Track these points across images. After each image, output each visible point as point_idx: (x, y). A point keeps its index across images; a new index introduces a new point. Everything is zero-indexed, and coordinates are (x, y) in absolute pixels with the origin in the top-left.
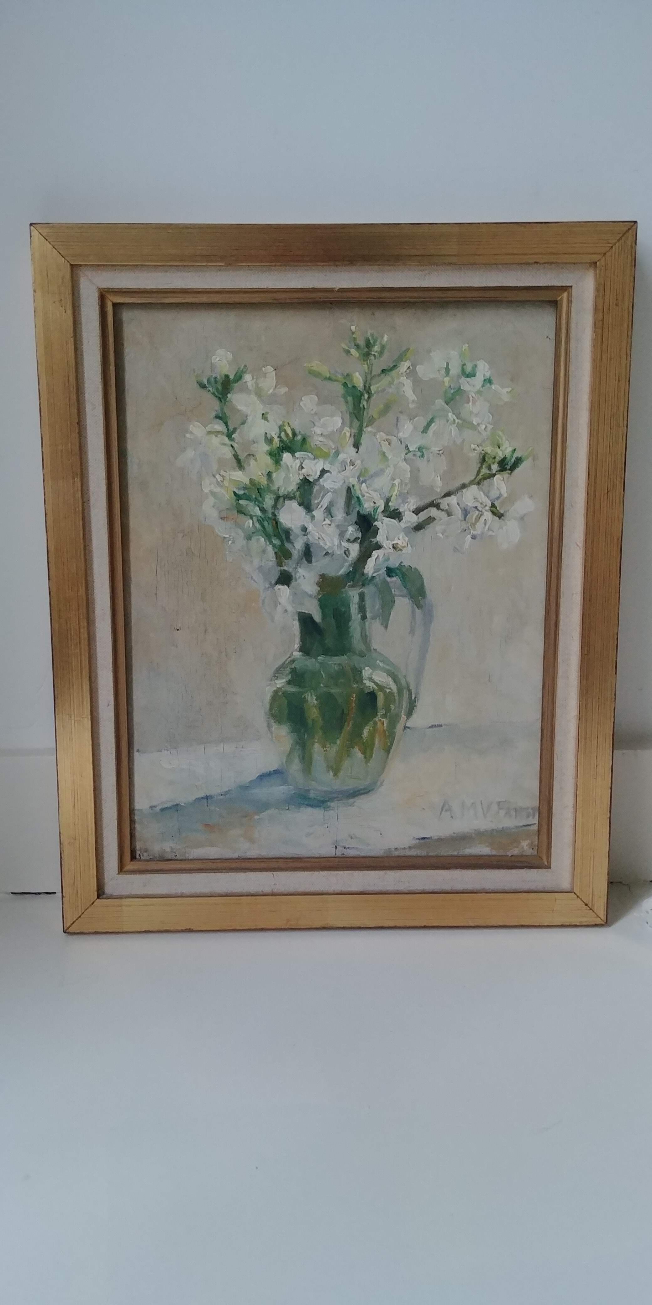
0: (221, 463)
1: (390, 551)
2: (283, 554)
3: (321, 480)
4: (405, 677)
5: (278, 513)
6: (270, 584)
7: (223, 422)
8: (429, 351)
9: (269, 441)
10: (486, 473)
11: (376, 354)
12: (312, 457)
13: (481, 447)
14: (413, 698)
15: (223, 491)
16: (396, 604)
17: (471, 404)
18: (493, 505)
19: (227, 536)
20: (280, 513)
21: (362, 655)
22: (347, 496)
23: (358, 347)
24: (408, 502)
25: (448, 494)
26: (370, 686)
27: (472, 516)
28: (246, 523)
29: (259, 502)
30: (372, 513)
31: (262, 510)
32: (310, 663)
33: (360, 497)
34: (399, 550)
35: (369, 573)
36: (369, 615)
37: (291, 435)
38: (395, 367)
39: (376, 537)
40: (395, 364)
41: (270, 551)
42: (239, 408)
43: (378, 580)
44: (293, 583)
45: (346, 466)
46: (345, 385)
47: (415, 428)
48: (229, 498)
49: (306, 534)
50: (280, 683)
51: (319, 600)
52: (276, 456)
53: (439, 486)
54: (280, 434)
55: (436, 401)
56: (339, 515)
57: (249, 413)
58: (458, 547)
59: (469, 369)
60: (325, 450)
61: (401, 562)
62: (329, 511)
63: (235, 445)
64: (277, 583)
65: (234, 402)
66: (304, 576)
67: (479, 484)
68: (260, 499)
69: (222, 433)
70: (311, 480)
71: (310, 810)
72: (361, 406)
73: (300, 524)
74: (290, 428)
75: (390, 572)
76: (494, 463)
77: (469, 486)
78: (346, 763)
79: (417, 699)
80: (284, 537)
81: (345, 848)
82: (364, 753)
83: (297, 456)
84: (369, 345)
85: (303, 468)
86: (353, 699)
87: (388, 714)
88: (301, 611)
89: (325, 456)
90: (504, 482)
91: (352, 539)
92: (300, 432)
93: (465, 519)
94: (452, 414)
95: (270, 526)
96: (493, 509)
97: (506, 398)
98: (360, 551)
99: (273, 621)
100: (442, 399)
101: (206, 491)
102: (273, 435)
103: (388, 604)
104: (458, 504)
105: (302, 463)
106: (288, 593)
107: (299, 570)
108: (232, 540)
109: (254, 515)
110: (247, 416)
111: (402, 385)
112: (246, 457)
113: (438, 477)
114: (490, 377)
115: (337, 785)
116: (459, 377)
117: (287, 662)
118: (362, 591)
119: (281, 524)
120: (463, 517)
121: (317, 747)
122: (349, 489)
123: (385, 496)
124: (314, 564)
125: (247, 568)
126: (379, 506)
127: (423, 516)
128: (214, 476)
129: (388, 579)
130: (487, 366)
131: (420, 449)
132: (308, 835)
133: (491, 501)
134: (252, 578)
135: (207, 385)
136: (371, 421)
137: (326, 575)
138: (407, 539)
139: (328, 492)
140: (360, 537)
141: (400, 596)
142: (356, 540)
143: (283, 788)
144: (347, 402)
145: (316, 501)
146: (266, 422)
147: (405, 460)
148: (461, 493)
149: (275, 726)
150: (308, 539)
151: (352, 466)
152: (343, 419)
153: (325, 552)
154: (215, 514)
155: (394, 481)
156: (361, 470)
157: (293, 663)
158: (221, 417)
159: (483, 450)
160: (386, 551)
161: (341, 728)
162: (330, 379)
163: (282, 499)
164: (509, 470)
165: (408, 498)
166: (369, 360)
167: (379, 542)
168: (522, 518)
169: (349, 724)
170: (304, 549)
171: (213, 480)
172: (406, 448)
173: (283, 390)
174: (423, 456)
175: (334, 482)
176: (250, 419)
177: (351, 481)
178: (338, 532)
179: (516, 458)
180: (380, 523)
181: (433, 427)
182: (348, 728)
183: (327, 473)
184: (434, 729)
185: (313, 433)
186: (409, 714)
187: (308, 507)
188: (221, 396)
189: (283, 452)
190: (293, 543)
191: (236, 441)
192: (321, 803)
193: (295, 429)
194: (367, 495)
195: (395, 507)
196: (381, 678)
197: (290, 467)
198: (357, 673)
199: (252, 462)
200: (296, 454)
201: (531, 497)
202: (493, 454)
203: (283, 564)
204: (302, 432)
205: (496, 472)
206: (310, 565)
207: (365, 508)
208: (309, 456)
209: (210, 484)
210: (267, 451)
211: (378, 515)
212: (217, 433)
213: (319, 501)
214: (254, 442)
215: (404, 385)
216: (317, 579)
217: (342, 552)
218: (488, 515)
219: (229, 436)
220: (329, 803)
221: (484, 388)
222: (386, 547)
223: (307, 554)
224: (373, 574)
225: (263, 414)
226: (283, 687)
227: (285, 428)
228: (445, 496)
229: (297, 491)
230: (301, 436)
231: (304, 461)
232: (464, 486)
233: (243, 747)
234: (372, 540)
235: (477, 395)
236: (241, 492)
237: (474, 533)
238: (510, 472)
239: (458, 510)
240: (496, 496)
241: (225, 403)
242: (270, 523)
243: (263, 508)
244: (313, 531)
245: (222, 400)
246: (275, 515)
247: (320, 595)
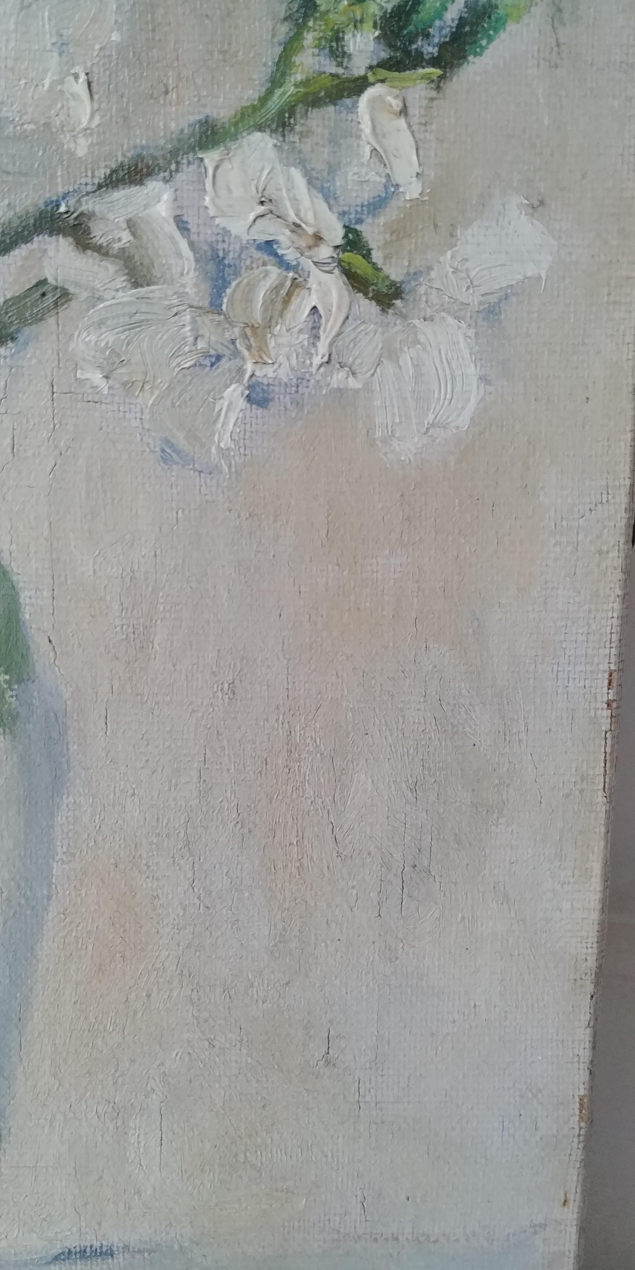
10: (321, 73)
18: (354, 241)
25: (131, 172)
27: (252, 287)
53: (85, 125)
58: (180, 439)
67: (282, 125)
76: (357, 23)
77: (234, 137)
90: (410, 126)
93: (215, 306)
96: (354, 259)
104: (181, 224)
113: (76, 77)
120: (206, 287)
127: (11, 271)
133: (343, 214)
148: (192, 168)
164: (435, 62)
205: (371, 68)
218: (327, 289)
228: (114, 180)
232: (209, 134)
237: (258, 374)
238: (436, 72)
239: (179, 255)
240: (367, 196)
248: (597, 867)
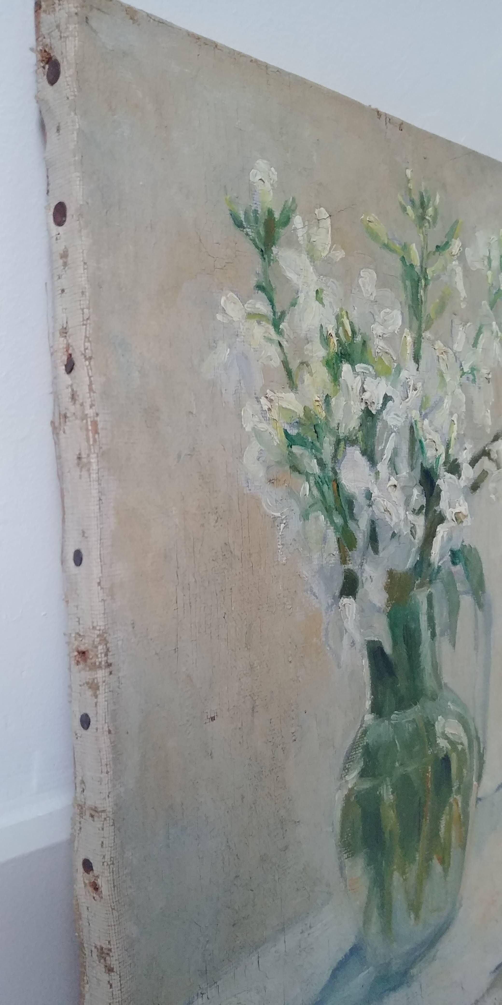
1: (452, 524)
2: (346, 541)
3: (384, 412)
4: (473, 720)
5: (339, 469)
6: (334, 597)
7: (268, 297)
8: (475, 229)
9: (326, 340)
11: (430, 220)
12: (373, 373)
14: (482, 751)
15: (271, 429)
16: (461, 607)
19: (278, 514)
20: (341, 468)
21: (434, 697)
22: (410, 438)
23: (413, 204)
24: (465, 449)
25: (496, 438)
26: (443, 747)
28: (301, 490)
29: (316, 449)
30: (435, 466)
31: (321, 464)
32: (383, 730)
33: (423, 440)
34: (461, 522)
35: (436, 561)
36: (437, 630)
37: (350, 333)
38: (448, 244)
39: (439, 504)
40: (447, 240)
41: (332, 538)
42: (290, 275)
43: (443, 571)
44: (360, 592)
45: (408, 391)
46: (403, 260)
47: (467, 338)
48: (278, 443)
49: (371, 503)
50: (352, 779)
51: (389, 616)
52: (334, 367)
53: (490, 425)
54: (337, 330)
55: (482, 303)
56: (404, 470)
57: (301, 287)
60: (386, 364)
61: (463, 541)
62: (393, 464)
63: (284, 344)
64: (342, 594)
65: (281, 263)
66: (370, 576)
68: (317, 443)
69: (267, 319)
70: (374, 412)
72: (419, 296)
73: (363, 486)
74: (349, 321)
75: (454, 557)
78: (427, 889)
79: (485, 751)
80: (347, 511)
82: (442, 861)
83: (357, 370)
84: (423, 204)
85: (364, 391)
86: (428, 776)
87: (462, 786)
88: (369, 638)
89: (387, 373)
91: (417, 509)
92: (359, 329)
94: (495, 323)
95: (331, 493)
98: (426, 527)
99: (339, 666)
100: (487, 301)
101: (248, 429)
102: (330, 330)
103: (453, 608)
105: (363, 383)
106: (355, 610)
107: (366, 567)
108: (284, 521)
109: (311, 473)
110: (298, 292)
112: (299, 367)
113: (488, 412)
115: (418, 933)
116: (499, 272)
117: (359, 736)
118: (430, 592)
119: (343, 487)
121: (396, 877)
122: (411, 428)
123: (445, 439)
124: (381, 554)
125: (306, 572)
126: (441, 455)
127: (478, 469)
128: (258, 400)
129: (453, 569)
131: (472, 370)
134: (311, 590)
135: (244, 223)
136: (429, 323)
137: (394, 572)
138: (467, 505)
139: (392, 433)
140: (425, 505)
141: (464, 594)
142: (421, 509)
143: (361, 977)
144: (406, 289)
145: (380, 448)
146: (321, 305)
147: (461, 385)
149: (348, 864)
150: (373, 512)
151: (414, 390)
152: (402, 314)
153: (391, 532)
154: (261, 474)
155: (452, 416)
156: (423, 398)
157: (365, 736)
158: (265, 288)
160: (449, 525)
161: (420, 832)
162: (389, 247)
163: (342, 445)
165: (465, 443)
166: (424, 227)
167: (442, 512)
169: (426, 820)
170: (369, 529)
171: (258, 407)
172: (460, 367)
173: (340, 254)
174: (475, 381)
175: (397, 415)
176: (301, 297)
177: (413, 416)
178: (403, 497)
181: (481, 340)
182: (426, 827)
183: (389, 400)
185: (373, 333)
186: (480, 777)
187: (371, 457)
188: (263, 249)
189: (341, 362)
190: (356, 521)
191: (285, 336)
192: (404, 976)
193: (354, 322)
194: (429, 437)
195: (454, 456)
196: (452, 729)
197: (350, 387)
198: (431, 731)
199: (306, 377)
200: (356, 366)
203: (348, 558)
204: (362, 330)
206: (377, 556)
207: (428, 459)
208: (370, 372)
209: (253, 415)
210: (323, 357)
211: (440, 469)
212: (260, 317)
213: (383, 447)
214: (308, 340)
215: (456, 273)
216: (385, 580)
217: (409, 530)
219: (276, 325)
220: (411, 972)
222: (449, 518)
223: (373, 538)
224: (439, 562)
225: (317, 291)
226: (355, 784)
227: (342, 319)
228: (494, 440)
229: (359, 430)
230: (361, 336)
231: (364, 379)
233: (310, 927)
234: (436, 508)
236: (293, 432)
241: (269, 262)
242: (331, 486)
243: (322, 459)
244: (378, 498)
245: (266, 256)
246: (335, 473)
247: (388, 607)
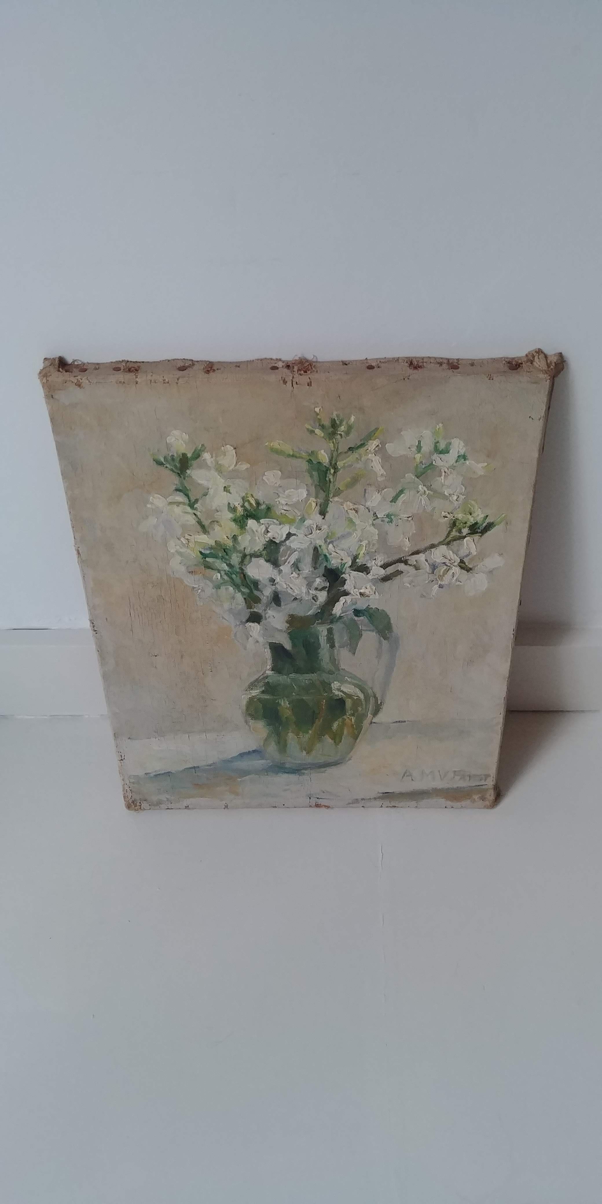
0: (184, 527)
1: (357, 597)
2: (252, 599)
3: (287, 542)
4: (372, 688)
6: (241, 622)
7: (184, 494)
8: (400, 430)
9: (233, 510)
10: (456, 536)
11: (342, 433)
12: (277, 522)
13: (452, 514)
14: (379, 703)
15: (189, 551)
16: (363, 637)
17: (443, 477)
18: (462, 561)
19: (196, 586)
20: (247, 567)
21: (330, 672)
22: (314, 554)
23: (322, 427)
24: (375, 560)
25: (417, 553)
26: (338, 695)
27: (440, 570)
28: (215, 576)
29: (226, 559)
30: (340, 567)
31: (230, 565)
32: (282, 679)
33: (328, 555)
34: (366, 597)
35: (337, 613)
36: (337, 645)
37: (254, 505)
38: (362, 445)
39: (343, 586)
40: (362, 442)
41: (240, 597)
42: (200, 482)
43: (345, 618)
44: (263, 622)
45: (313, 530)
46: (310, 461)
47: (384, 499)
48: (195, 556)
49: (274, 584)
50: (255, 692)
51: (289, 633)
52: (241, 522)
53: (408, 546)
54: (243, 504)
55: (406, 475)
56: (307, 568)
57: (210, 487)
58: (425, 594)
59: (442, 446)
60: (291, 517)
61: (369, 606)
62: (296, 566)
63: (198, 514)
64: (248, 621)
65: (194, 477)
66: (273, 616)
67: (448, 544)
68: (227, 557)
69: (184, 504)
70: (277, 542)
71: (286, 775)
72: (327, 479)
73: (268, 576)
74: (253, 499)
75: (357, 612)
76: (464, 527)
77: (438, 546)
78: (318, 746)
79: (382, 704)
80: (252, 586)
81: (318, 798)
82: (333, 739)
83: (261, 522)
84: (334, 425)
85: (268, 532)
86: (323, 704)
87: (356, 714)
88: (271, 641)
89: (291, 522)
90: (474, 543)
91: (320, 587)
92: (264, 502)
93: (433, 573)
94: (423, 486)
95: (238, 578)
96: (463, 565)
97: (481, 473)
98: (328, 596)
99: (245, 649)
100: (412, 473)
101: (172, 550)
102: (236, 504)
103: (355, 637)
104: (426, 560)
105: (267, 529)
106: (259, 628)
107: (269, 612)
108: (201, 589)
109: (222, 569)
110: (208, 489)
111: (371, 461)
112: (210, 523)
113: (406, 538)
114: (464, 453)
115: (309, 759)
116: (431, 454)
117: (261, 678)
118: (330, 627)
119: (249, 576)
120: (431, 570)
121: (291, 735)
122: (316, 549)
123: (353, 554)
124: (283, 607)
125: (218, 610)
126: (346, 563)
127: (390, 570)
128: (179, 539)
129: (356, 618)
130: (462, 444)
131: (388, 516)
132: (285, 790)
133: (459, 558)
134: (223, 618)
135: (164, 462)
136: (338, 493)
137: (295, 615)
138: (374, 588)
139: (295, 551)
140: (328, 586)
141: (366, 630)
142: (323, 589)
143: (263, 762)
144: (311, 476)
145: (283, 559)
146: (228, 494)
147: (373, 525)
148: (429, 551)
149: (252, 722)
150: (276, 588)
151: (319, 530)
152: (308, 491)
153: (293, 598)
154: (183, 569)
155: (361, 542)
156: (328, 533)
157: (266, 679)
158: (182, 490)
159: (454, 517)
160: (353, 597)
161: (313, 723)
162: (293, 456)
163: (248, 557)
164: (480, 533)
165: (375, 556)
166: (335, 439)
167: (346, 591)
168: (491, 572)
169: (319, 720)
170: (272, 596)
171: (179, 542)
172: (374, 515)
173: (244, 466)
174: (391, 521)
175: (301, 543)
176: (211, 492)
177: (317, 543)
178: (306, 583)
179: (487, 523)
180: (347, 575)
181: (402, 498)
182: (318, 723)
183: (293, 535)
184: (398, 724)
185: (278, 503)
186: (376, 713)
187: (275, 563)
188: (179, 472)
189: (248, 519)
190: (261, 591)
191: (199, 510)
192: (297, 770)
193: (258, 499)
194: (335, 554)
195: (362, 562)
196: (348, 689)
197: (255, 531)
198: (327, 686)
199: (217, 528)
200: (261, 520)
201: (501, 555)
202: (464, 520)
203: (253, 607)
204: (267, 503)
205: (467, 534)
206: (279, 607)
207: (333, 564)
208: (274, 522)
209: (175, 545)
210: (231, 518)
211: (345, 569)
212: (178, 504)
213: (286, 558)
214: (217, 510)
215: (372, 461)
216: (286, 618)
217: (310, 597)
218: (456, 570)
219: (192, 506)
220: (303, 771)
221: (457, 463)
222: (354, 594)
223: (276, 599)
224: (341, 614)
225: (225, 487)
226: (258, 695)
227: (248, 499)
228: (413, 554)
229: (264, 550)
230: (265, 505)
231: (269, 526)
232: (433, 546)
233: (223, 736)
234: (340, 588)
235: (450, 470)
236: (207, 552)
237: (441, 583)
238: (480, 534)
239: (426, 565)
240: (465, 554)
241: (184, 479)
242: (238, 575)
243: (230, 564)
244: (280, 582)
245: (182, 476)
246: (242, 570)
247: (289, 630)
248: (509, 660)
